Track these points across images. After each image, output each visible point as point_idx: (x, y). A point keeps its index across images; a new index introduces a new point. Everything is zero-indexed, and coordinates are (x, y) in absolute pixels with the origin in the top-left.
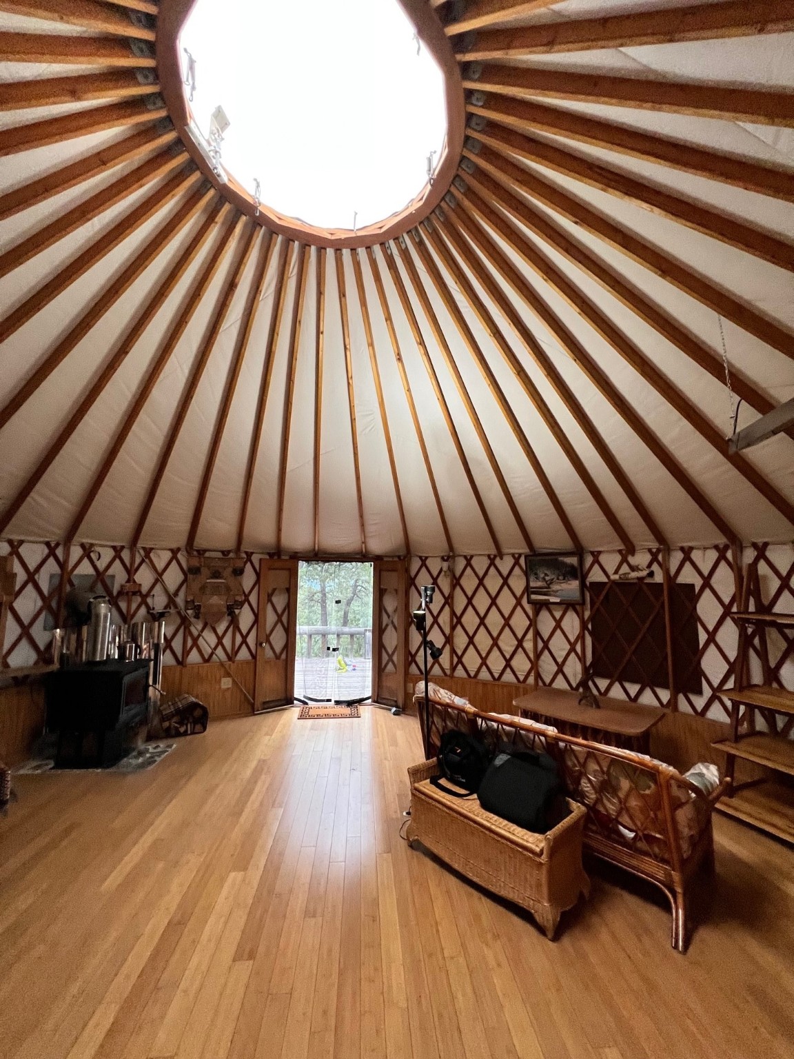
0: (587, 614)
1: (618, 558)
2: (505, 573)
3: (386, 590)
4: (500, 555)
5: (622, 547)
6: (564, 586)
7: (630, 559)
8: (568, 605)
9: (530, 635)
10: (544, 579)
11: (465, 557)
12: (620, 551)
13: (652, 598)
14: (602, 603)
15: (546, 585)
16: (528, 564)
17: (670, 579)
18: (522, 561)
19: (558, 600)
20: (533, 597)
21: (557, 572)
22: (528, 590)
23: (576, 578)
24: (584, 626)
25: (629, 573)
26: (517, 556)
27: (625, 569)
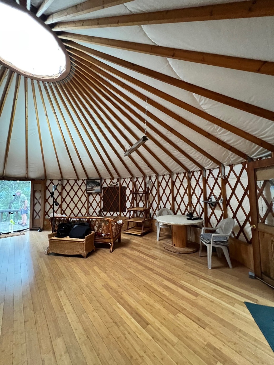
0: (102, 195)
1: (110, 180)
2: (80, 185)
3: (36, 191)
4: (78, 179)
5: (111, 178)
6: (96, 188)
7: (113, 181)
8: (97, 193)
9: (87, 202)
10: (91, 186)
11: (67, 180)
12: (110, 179)
13: (117, 190)
14: (106, 192)
15: (91, 188)
16: (87, 182)
17: (121, 185)
18: (85, 181)
19: (94, 192)
20: (88, 191)
21: (95, 184)
22: (86, 190)
23: (99, 186)
24: (101, 199)
25: (112, 184)
26: (83, 180)
27: (111, 183)
